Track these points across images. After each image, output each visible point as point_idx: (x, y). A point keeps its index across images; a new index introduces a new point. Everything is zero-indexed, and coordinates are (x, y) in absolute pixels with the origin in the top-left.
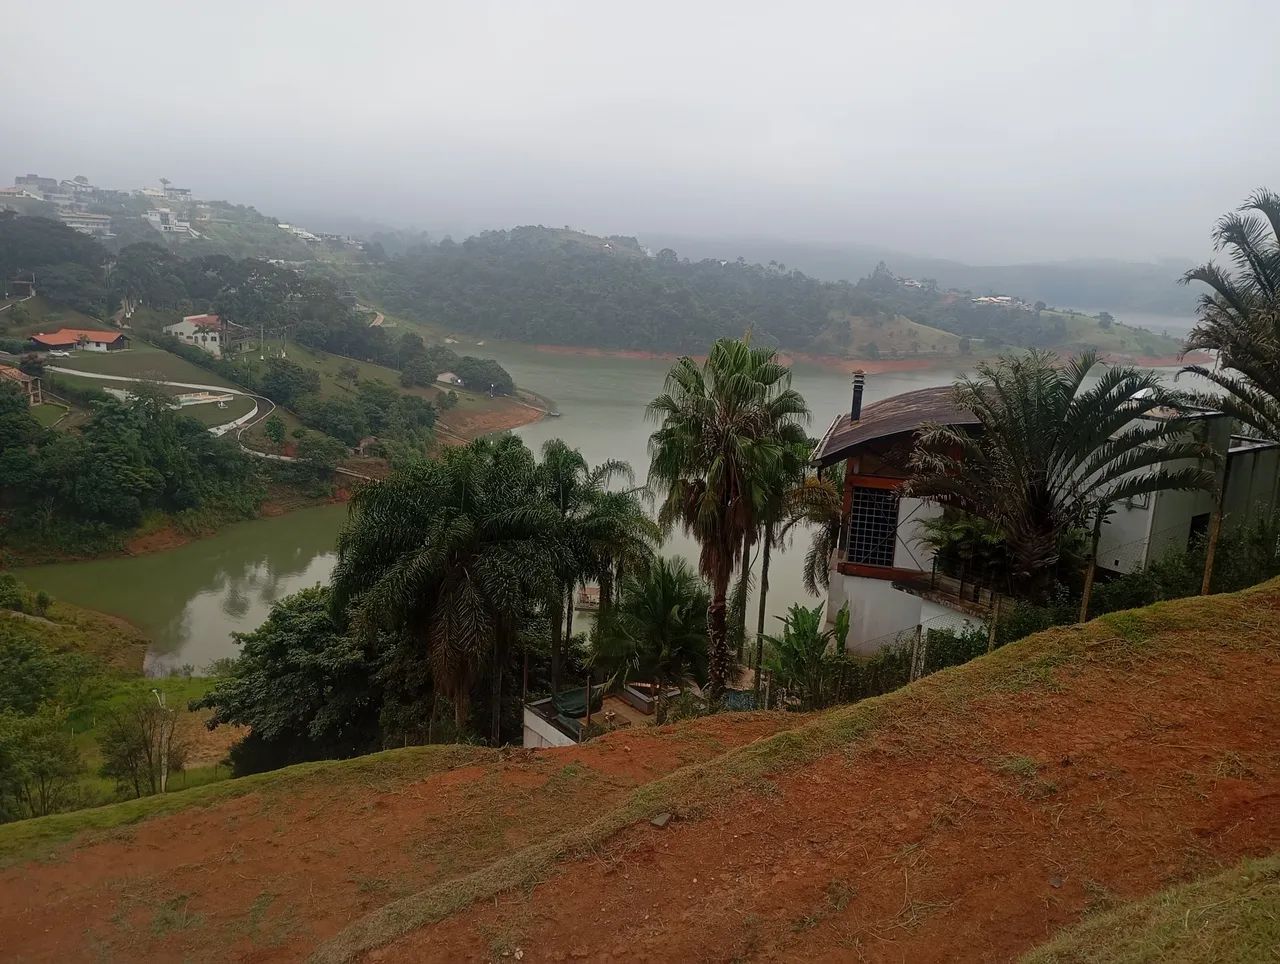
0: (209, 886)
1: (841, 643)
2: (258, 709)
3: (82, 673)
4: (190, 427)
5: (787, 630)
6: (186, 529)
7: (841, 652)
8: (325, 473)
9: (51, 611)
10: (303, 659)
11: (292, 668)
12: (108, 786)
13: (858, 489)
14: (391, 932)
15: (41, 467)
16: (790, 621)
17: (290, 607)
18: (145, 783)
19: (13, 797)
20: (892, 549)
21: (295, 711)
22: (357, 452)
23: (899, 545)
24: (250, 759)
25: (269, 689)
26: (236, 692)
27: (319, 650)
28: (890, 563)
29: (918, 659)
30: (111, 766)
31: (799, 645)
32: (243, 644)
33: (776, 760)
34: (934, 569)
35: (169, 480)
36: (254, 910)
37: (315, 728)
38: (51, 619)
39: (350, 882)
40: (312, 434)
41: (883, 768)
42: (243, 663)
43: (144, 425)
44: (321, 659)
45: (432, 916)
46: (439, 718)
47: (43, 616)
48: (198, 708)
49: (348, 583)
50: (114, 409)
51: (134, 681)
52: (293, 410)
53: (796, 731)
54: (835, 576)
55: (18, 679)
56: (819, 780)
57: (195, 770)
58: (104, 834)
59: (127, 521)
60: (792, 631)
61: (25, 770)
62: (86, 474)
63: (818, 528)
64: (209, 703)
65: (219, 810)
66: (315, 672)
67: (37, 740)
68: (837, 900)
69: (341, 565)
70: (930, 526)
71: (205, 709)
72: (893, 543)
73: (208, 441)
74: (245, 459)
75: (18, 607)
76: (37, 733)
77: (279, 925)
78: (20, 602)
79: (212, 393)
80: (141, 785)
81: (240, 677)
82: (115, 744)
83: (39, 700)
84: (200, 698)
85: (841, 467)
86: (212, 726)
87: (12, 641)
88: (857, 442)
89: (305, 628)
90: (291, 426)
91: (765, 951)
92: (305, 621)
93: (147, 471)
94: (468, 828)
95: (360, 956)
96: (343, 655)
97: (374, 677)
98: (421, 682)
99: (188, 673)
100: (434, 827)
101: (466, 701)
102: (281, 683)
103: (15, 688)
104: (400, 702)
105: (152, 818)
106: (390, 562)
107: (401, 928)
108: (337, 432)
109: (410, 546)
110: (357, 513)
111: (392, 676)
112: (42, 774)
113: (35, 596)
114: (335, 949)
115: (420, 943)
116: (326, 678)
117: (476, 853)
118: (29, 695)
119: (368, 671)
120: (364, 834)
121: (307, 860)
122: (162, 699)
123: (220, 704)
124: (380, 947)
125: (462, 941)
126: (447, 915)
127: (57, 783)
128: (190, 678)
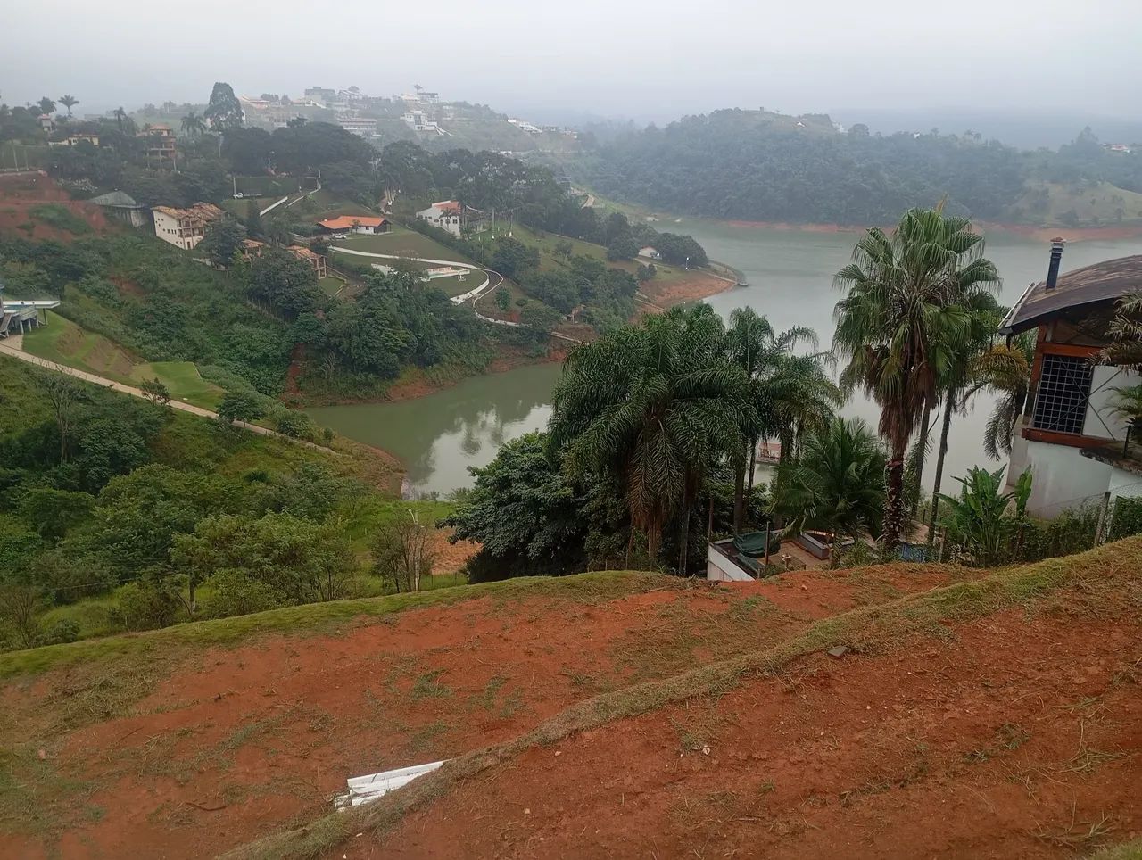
0: (455, 665)
1: (1021, 506)
2: (488, 530)
3: (356, 494)
4: (437, 296)
5: (965, 490)
6: (433, 381)
7: (1020, 514)
8: (543, 337)
9: (334, 443)
10: (524, 492)
11: (515, 499)
12: (376, 582)
13: (1049, 357)
14: (597, 719)
15: (326, 329)
16: (969, 482)
17: (514, 448)
18: (403, 583)
19: (309, 585)
20: (1082, 417)
21: (517, 534)
22: (569, 318)
23: (1090, 413)
24: (486, 569)
25: (497, 515)
26: (471, 515)
27: (537, 485)
28: (1079, 430)
29: (1104, 525)
30: (379, 567)
31: (977, 505)
32: (477, 477)
33: (952, 608)
34: (1127, 438)
35: (420, 341)
36: (489, 689)
37: (534, 549)
38: (334, 449)
39: (564, 675)
40: (533, 303)
41: (1064, 624)
42: (477, 492)
43: (402, 294)
44: (538, 493)
45: (632, 710)
46: (634, 549)
47: (328, 446)
48: (443, 526)
49: (564, 429)
50: (379, 280)
51: (394, 502)
52: (517, 282)
53: (974, 584)
54: (1017, 441)
55: (311, 495)
56: (996, 631)
57: (440, 575)
58: (375, 619)
59: (389, 374)
60: (970, 491)
61: (317, 565)
62: (359, 335)
63: (1003, 395)
64: (451, 522)
65: (460, 608)
66: (535, 503)
67: (326, 543)
68: (1010, 740)
69: (556, 414)
70: (1126, 394)
71: (448, 528)
72: (1083, 411)
73: (450, 308)
74: (479, 323)
75: (310, 439)
76: (325, 537)
77: (508, 703)
78: (312, 435)
79: (453, 268)
80: (400, 583)
81: (475, 503)
82: (381, 550)
83: (326, 512)
84: (444, 518)
85: (1032, 335)
86: (453, 541)
87: (307, 466)
88: (1051, 309)
89: (526, 466)
90: (516, 296)
91: (935, 777)
92: (525, 460)
93: (403, 333)
94: (662, 642)
95: (575, 734)
96: (556, 490)
97: (581, 510)
98: (620, 517)
99: (435, 498)
100: (632, 637)
101: (658, 536)
102: (506, 510)
103: (309, 502)
104: (602, 533)
105: (411, 609)
106: (596, 413)
107: (608, 717)
108: (553, 302)
109: (613, 400)
110: (570, 371)
111: (596, 511)
112: (329, 569)
113: (323, 430)
114: (554, 727)
115: (624, 730)
116: (542, 509)
117: (668, 663)
118: (319, 508)
119: (576, 505)
120: (575, 638)
121: (530, 654)
122: (416, 517)
123: (459, 524)
124: (591, 729)
125: (658, 733)
126: (646, 711)
127: (340, 577)
128: (437, 502)
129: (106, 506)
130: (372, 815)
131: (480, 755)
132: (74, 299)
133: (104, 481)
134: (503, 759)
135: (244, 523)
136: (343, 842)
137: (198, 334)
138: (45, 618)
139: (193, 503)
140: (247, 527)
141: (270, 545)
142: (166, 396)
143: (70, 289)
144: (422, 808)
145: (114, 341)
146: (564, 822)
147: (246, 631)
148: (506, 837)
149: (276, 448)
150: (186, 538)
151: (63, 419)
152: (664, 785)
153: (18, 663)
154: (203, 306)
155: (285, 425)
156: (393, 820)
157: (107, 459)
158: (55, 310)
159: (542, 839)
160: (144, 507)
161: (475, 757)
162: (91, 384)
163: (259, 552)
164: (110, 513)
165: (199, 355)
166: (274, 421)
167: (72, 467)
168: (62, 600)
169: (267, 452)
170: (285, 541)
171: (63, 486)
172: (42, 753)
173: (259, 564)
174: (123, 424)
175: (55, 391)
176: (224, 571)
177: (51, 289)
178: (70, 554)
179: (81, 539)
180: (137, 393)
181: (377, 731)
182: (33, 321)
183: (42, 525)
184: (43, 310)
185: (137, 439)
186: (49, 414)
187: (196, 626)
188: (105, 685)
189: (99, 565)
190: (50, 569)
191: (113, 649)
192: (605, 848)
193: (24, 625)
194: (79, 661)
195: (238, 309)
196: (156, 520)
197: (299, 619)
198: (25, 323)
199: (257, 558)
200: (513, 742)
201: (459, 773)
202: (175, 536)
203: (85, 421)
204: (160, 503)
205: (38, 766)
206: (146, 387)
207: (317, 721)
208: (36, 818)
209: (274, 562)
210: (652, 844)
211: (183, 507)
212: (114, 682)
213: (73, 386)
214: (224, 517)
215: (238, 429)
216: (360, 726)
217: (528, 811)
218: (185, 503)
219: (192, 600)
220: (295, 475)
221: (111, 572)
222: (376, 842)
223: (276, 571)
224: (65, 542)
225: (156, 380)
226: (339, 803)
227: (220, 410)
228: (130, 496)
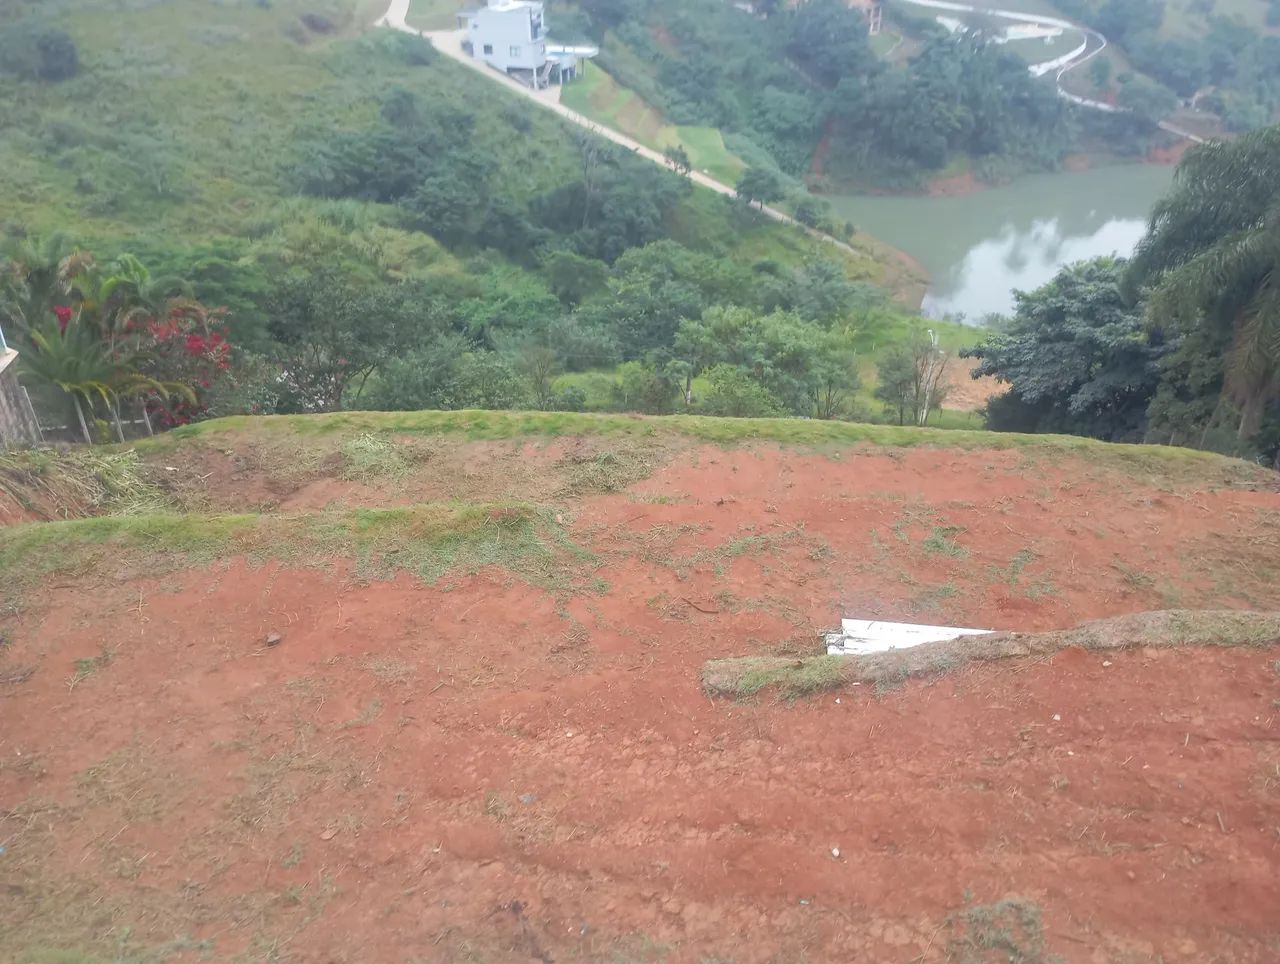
0: (978, 526)
2: (1022, 369)
3: (871, 302)
4: (1011, 63)
6: (985, 176)
8: (1145, 128)
9: (854, 239)
10: (1080, 330)
11: (1068, 337)
12: (877, 407)
14: (1170, 637)
15: (868, 99)
17: (1078, 273)
18: (909, 412)
19: (807, 397)
21: (1059, 380)
22: (1187, 105)
24: (1009, 415)
25: (1038, 353)
26: (1005, 348)
27: (1099, 324)
30: (884, 389)
32: (1022, 303)
35: (979, 121)
36: (1015, 561)
37: (1078, 401)
38: (853, 247)
39: (1113, 567)
40: (1141, 80)
42: (1018, 321)
43: (967, 59)
44: (1099, 333)
45: (1221, 639)
46: (1217, 425)
47: (847, 242)
48: (967, 356)
49: (1152, 258)
50: (943, 41)
51: (911, 318)
52: (1125, 49)
55: (821, 297)
57: (951, 412)
58: (879, 449)
59: (932, 161)
61: (819, 376)
62: (905, 109)
64: (979, 353)
65: (979, 457)
66: (1092, 344)
67: (832, 353)
69: (1150, 236)
71: (973, 358)
73: (1025, 82)
74: (1060, 103)
75: (829, 231)
76: (833, 347)
77: (1037, 583)
78: (831, 228)
79: (1041, 25)
80: (904, 413)
81: (1011, 335)
82: (891, 372)
83: (833, 317)
84: (971, 346)
86: (976, 376)
87: (820, 262)
89: (1089, 298)
90: (1118, 67)
92: (1090, 290)
93: (960, 110)
94: (1256, 556)
95: (1133, 648)
96: (1124, 334)
97: (1151, 364)
98: (1207, 381)
99: (959, 320)
100: (1216, 543)
101: (1257, 414)
102: (1050, 349)
103: (817, 304)
104: (1176, 396)
105: (920, 447)
106: (1210, 240)
107: (1183, 638)
108: (1168, 78)
109: (1236, 225)
110: (1184, 177)
111: (1175, 368)
112: (830, 382)
113: (844, 223)
114: (1108, 632)
115: (1203, 659)
116: (1098, 353)
117: (1261, 585)
118: (828, 310)
119: (1146, 357)
120: (1137, 527)
121: (1074, 533)
122: (935, 340)
123: (987, 357)
124: (1157, 647)
125: (1252, 676)
126: (1239, 644)
127: (840, 393)
128: (961, 325)
129: (618, 278)
130: (872, 667)
131: (1007, 639)
132: (612, 48)
133: (619, 251)
134: (1034, 651)
135: (751, 318)
136: (838, 686)
137: (728, 96)
138: (557, 381)
139: (700, 287)
140: (754, 322)
141: (773, 348)
142: (687, 166)
143: (609, 36)
144: (930, 677)
145: (644, 99)
146: (1103, 743)
147: (743, 435)
148: (1026, 738)
149: (789, 237)
150: (694, 325)
151: (589, 181)
152: (1248, 740)
153: (536, 423)
154: (736, 63)
155: (804, 212)
156: (894, 679)
157: (624, 229)
158: (594, 60)
159: (1071, 753)
160: (653, 285)
161: (1000, 640)
162: (618, 146)
163: (761, 352)
164: (622, 286)
165: (725, 122)
166: (793, 206)
167: (592, 232)
168: (573, 366)
169: (781, 241)
170: (790, 344)
171: (582, 252)
172: (559, 518)
173: (760, 366)
174: (645, 193)
175: (585, 148)
176: (725, 366)
177: (593, 35)
178: (583, 322)
179: (594, 309)
180: (660, 159)
181: (879, 577)
182: (572, 71)
183: (561, 289)
184: (582, 59)
185: (655, 210)
186: (577, 174)
187: (696, 420)
188: (609, 460)
189: (607, 338)
190: (565, 334)
191: (618, 427)
192: (1153, 789)
193: (540, 386)
194: (588, 431)
195: (774, 69)
196: (663, 300)
197: (798, 433)
198: (565, 72)
199: (760, 358)
200: (1049, 635)
201: (978, 652)
202: (683, 321)
203: (608, 185)
204: (669, 282)
205: (556, 530)
206: (672, 154)
207: (816, 550)
208: (551, 576)
209: (775, 365)
210: (1219, 802)
211: (690, 290)
212: (618, 458)
213: (601, 146)
214: (732, 308)
215: (754, 211)
216: (861, 567)
217: (1057, 717)
218: (691, 285)
219: (688, 390)
220: (808, 271)
221: (617, 346)
222: (874, 697)
223: (776, 376)
224: (580, 309)
225: (680, 147)
226: (831, 641)
227: (740, 188)
228: (641, 271)
